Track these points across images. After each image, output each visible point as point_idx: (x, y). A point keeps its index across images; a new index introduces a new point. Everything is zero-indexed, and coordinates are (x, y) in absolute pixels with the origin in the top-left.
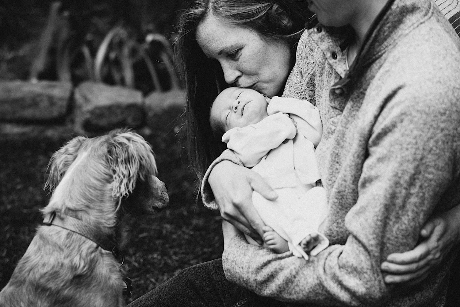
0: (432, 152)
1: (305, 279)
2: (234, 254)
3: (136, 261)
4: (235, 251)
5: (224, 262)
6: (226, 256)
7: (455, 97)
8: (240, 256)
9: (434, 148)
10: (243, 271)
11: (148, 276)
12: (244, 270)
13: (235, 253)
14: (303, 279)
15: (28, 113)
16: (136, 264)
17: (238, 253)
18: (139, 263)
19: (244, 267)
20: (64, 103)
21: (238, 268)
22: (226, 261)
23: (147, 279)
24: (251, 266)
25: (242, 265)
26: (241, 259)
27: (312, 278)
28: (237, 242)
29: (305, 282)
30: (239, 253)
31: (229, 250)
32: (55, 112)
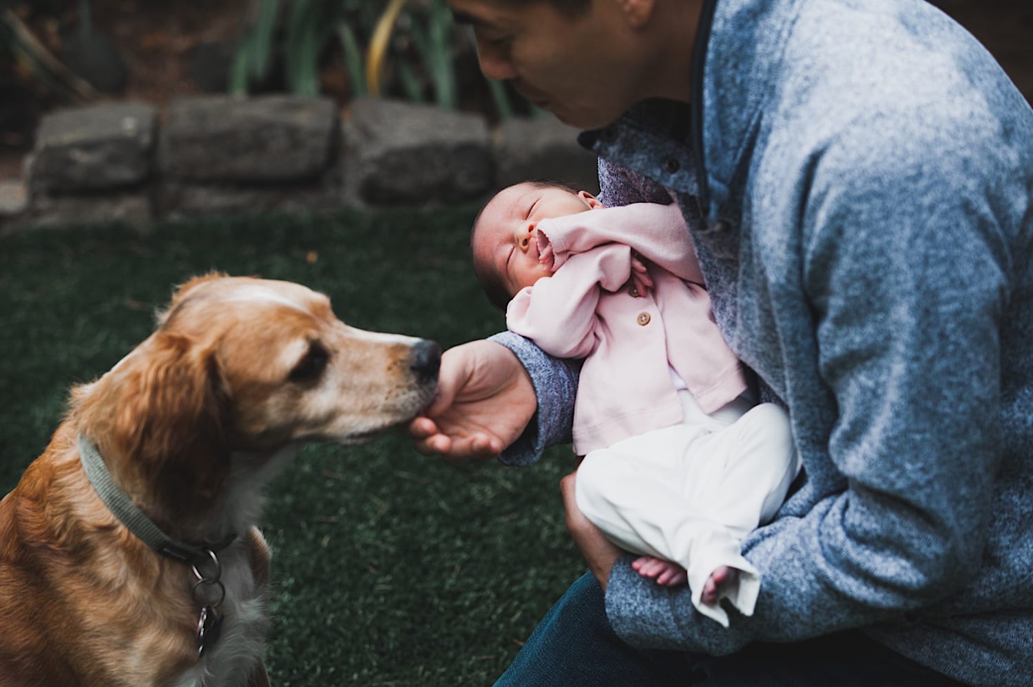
0: (931, 260)
1: (792, 592)
2: (630, 604)
3: (507, 479)
4: (628, 597)
5: (617, 625)
6: (616, 613)
7: (928, 126)
8: (643, 604)
9: (932, 252)
10: (668, 630)
11: (537, 509)
12: (670, 627)
13: (631, 601)
14: (788, 593)
15: (245, 164)
16: (509, 486)
17: (636, 600)
18: (515, 482)
19: (666, 622)
20: (321, 143)
21: (653, 628)
22: (618, 622)
23: (536, 517)
24: (681, 614)
25: (659, 620)
26: (651, 608)
27: (805, 583)
28: (626, 575)
29: (795, 596)
30: (638, 597)
31: (614, 598)
32: (302, 162)
